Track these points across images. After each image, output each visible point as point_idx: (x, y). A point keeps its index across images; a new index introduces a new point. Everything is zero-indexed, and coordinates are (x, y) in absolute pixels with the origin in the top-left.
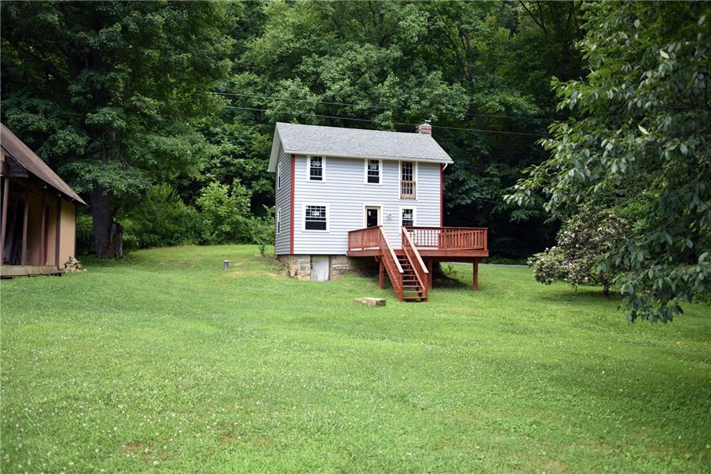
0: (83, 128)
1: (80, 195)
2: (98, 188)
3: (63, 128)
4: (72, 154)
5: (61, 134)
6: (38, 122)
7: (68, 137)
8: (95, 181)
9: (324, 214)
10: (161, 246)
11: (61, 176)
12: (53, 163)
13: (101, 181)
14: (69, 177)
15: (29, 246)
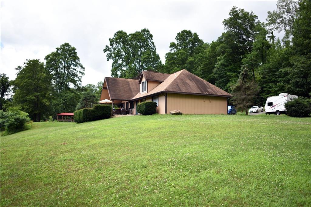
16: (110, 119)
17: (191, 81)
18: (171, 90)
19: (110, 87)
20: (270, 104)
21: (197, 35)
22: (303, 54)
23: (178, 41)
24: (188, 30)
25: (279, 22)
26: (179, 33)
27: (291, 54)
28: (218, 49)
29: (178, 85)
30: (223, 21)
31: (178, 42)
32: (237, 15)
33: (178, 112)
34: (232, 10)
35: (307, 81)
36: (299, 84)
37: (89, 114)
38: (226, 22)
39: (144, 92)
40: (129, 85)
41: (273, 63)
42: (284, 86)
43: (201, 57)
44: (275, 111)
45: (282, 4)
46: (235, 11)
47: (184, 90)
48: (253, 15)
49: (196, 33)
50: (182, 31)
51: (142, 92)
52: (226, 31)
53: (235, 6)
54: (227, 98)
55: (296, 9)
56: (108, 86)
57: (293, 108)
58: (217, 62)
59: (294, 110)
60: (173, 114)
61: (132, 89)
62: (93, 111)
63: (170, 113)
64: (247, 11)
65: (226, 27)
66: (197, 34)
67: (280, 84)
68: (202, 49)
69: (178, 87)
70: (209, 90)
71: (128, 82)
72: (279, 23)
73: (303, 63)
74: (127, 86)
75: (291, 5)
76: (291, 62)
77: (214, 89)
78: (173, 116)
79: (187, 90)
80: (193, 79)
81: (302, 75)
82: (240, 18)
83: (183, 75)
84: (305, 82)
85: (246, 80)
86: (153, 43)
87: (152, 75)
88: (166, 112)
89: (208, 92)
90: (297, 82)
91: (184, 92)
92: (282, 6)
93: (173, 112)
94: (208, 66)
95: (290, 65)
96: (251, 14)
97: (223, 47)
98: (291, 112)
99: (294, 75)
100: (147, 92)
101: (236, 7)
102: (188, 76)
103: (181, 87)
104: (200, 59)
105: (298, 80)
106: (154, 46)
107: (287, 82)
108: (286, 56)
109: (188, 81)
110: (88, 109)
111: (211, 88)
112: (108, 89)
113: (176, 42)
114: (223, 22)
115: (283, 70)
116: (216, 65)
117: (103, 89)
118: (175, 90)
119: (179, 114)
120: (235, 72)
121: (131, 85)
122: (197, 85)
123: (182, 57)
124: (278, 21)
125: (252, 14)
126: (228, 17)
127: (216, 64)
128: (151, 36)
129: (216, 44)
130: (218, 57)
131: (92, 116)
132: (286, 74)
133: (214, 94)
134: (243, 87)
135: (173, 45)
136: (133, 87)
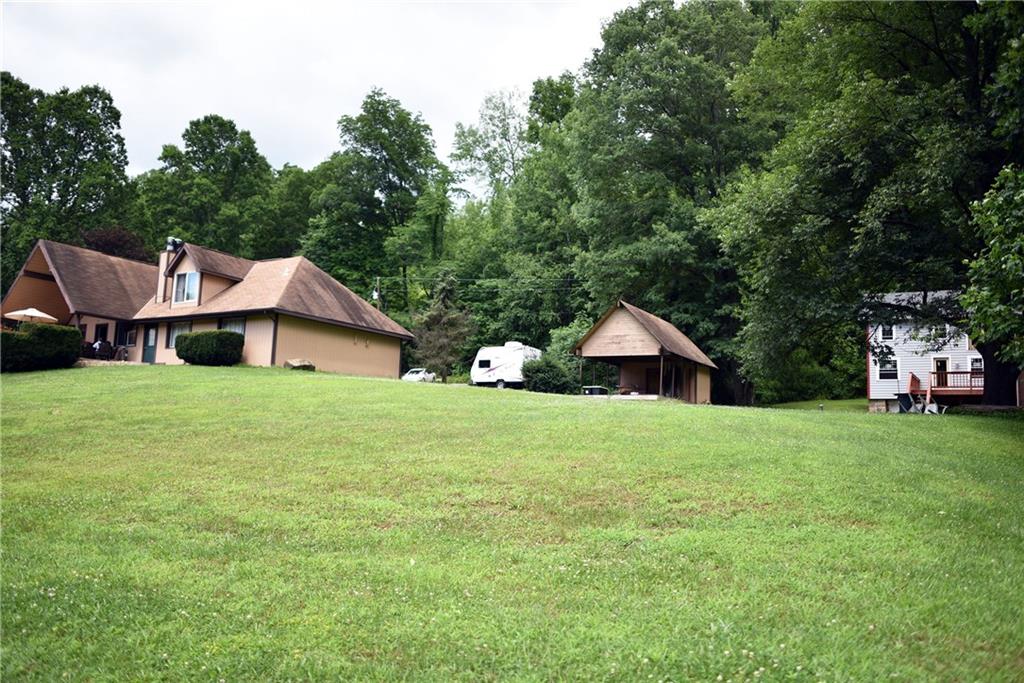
0: (712, 319)
1: (713, 360)
2: (724, 356)
3: (703, 320)
4: (708, 337)
5: (701, 324)
6: (687, 318)
7: (706, 326)
8: (722, 352)
9: (895, 366)
10: (797, 401)
11: (702, 350)
12: (698, 343)
13: (725, 351)
14: (707, 351)
15: (676, 387)
16: (72, 370)
17: (324, 289)
18: (290, 308)
19: (63, 272)
20: (485, 364)
21: (250, 138)
22: (533, 251)
23: (188, 146)
24: (226, 118)
25: (480, 156)
26: (195, 119)
27: (506, 247)
28: (319, 197)
29: (300, 297)
30: (340, 118)
31: (190, 149)
32: (384, 113)
33: (307, 363)
34: (369, 97)
35: (537, 318)
36: (521, 322)
37: (16, 350)
38: (347, 125)
39: (185, 301)
40: (115, 273)
41: (462, 261)
42: (483, 325)
43: (262, 208)
44: (493, 379)
45: (491, 112)
46: (379, 103)
47: (317, 312)
48: (422, 124)
49: (248, 133)
50: (206, 118)
51: (176, 301)
52: (343, 150)
53: (381, 89)
54: (402, 340)
55: (521, 133)
56: (57, 269)
57: (541, 375)
58: (305, 233)
59: (541, 380)
60: (294, 368)
61: (128, 288)
62: (27, 342)
63: (287, 365)
64: (408, 110)
65: (346, 137)
66: (252, 136)
67: (475, 317)
68: (265, 185)
69: (303, 301)
70: (366, 317)
71: (111, 265)
72: (479, 159)
73: (534, 274)
74: (112, 276)
75: (511, 121)
76: (508, 266)
77: (375, 316)
78: (295, 371)
79: (323, 310)
80: (327, 285)
81: (529, 303)
82: (386, 122)
83: (304, 273)
84: (534, 321)
85: (449, 303)
86: (120, 140)
87: (211, 259)
88: (273, 361)
89: (366, 322)
90: (517, 318)
91: (317, 315)
92: (491, 118)
93: (296, 363)
94: (274, 239)
95: (502, 273)
96: (417, 119)
97: (335, 194)
98: (536, 383)
99: (511, 299)
100: (199, 304)
101: (382, 92)
102: (315, 276)
103: (309, 303)
104: (256, 213)
105: (521, 312)
106: (123, 151)
107: (494, 314)
108: (494, 249)
109: (319, 290)
110: (13, 335)
111: (370, 314)
112: (58, 280)
113: (182, 148)
114: (340, 123)
115: (487, 283)
116: (302, 242)
117: (24, 275)
118: (298, 310)
119: (309, 368)
120: (357, 268)
121: (122, 276)
122: (340, 302)
123: (204, 199)
124: (479, 152)
125: (419, 120)
126: (356, 112)
127: (303, 236)
128: (116, 116)
129: (304, 177)
130: (311, 220)
131: (24, 356)
132: (493, 294)
133: (379, 328)
134: (445, 319)
135: (170, 154)
136: (130, 282)
